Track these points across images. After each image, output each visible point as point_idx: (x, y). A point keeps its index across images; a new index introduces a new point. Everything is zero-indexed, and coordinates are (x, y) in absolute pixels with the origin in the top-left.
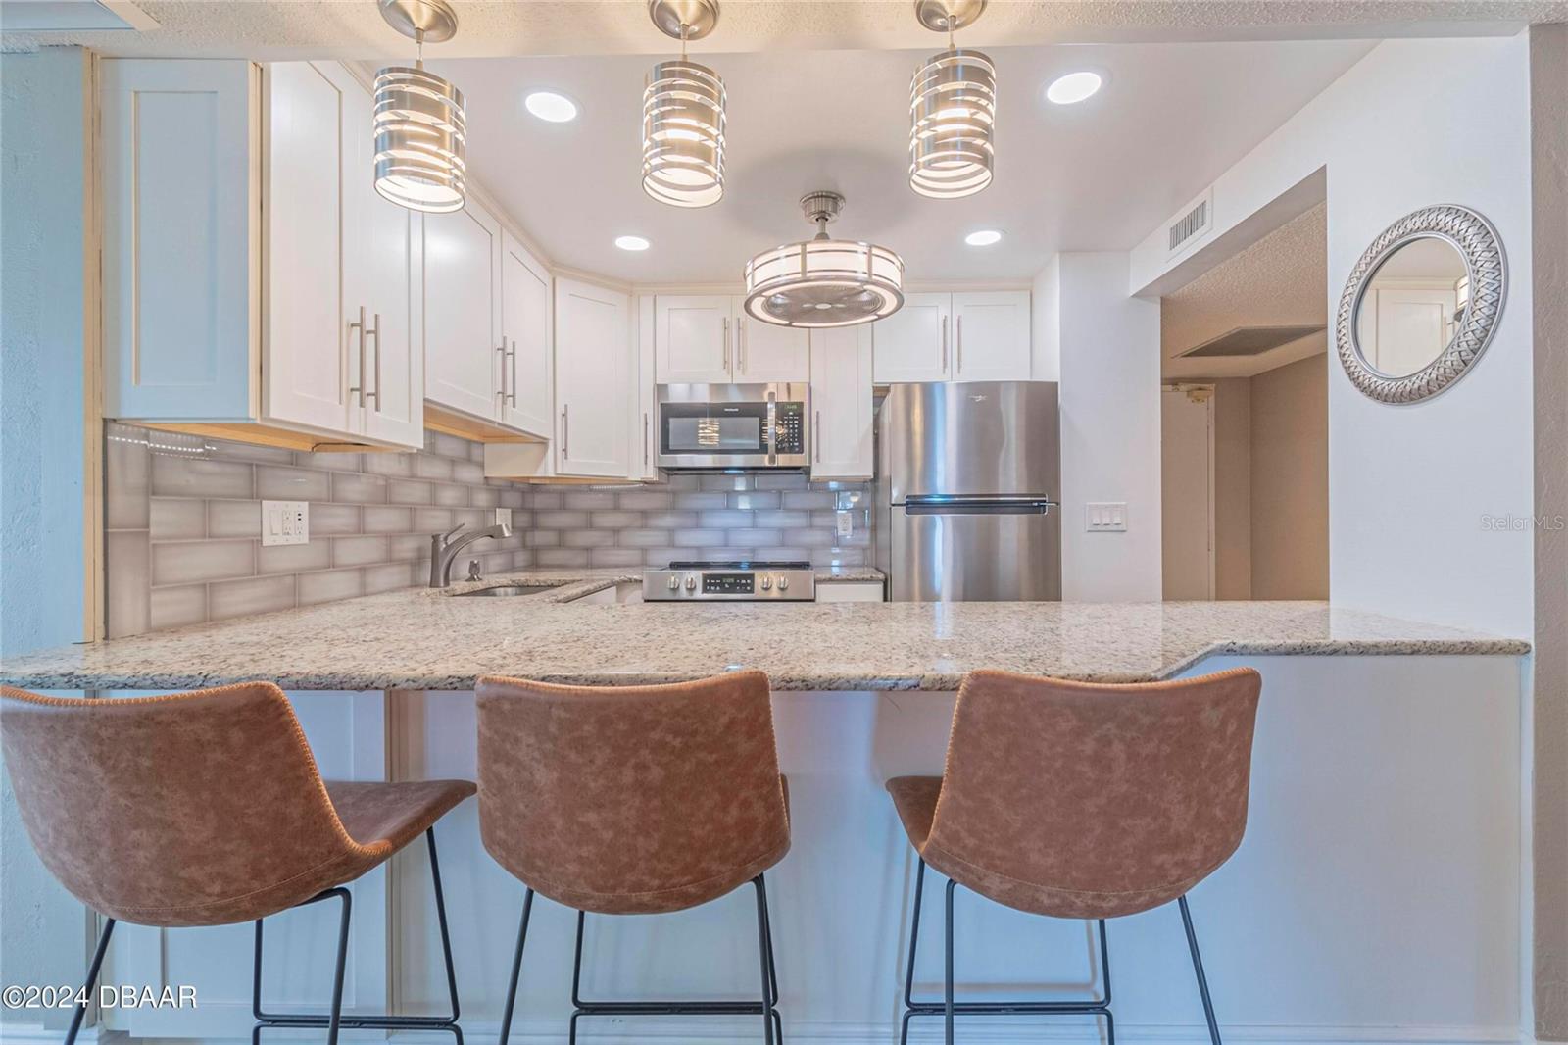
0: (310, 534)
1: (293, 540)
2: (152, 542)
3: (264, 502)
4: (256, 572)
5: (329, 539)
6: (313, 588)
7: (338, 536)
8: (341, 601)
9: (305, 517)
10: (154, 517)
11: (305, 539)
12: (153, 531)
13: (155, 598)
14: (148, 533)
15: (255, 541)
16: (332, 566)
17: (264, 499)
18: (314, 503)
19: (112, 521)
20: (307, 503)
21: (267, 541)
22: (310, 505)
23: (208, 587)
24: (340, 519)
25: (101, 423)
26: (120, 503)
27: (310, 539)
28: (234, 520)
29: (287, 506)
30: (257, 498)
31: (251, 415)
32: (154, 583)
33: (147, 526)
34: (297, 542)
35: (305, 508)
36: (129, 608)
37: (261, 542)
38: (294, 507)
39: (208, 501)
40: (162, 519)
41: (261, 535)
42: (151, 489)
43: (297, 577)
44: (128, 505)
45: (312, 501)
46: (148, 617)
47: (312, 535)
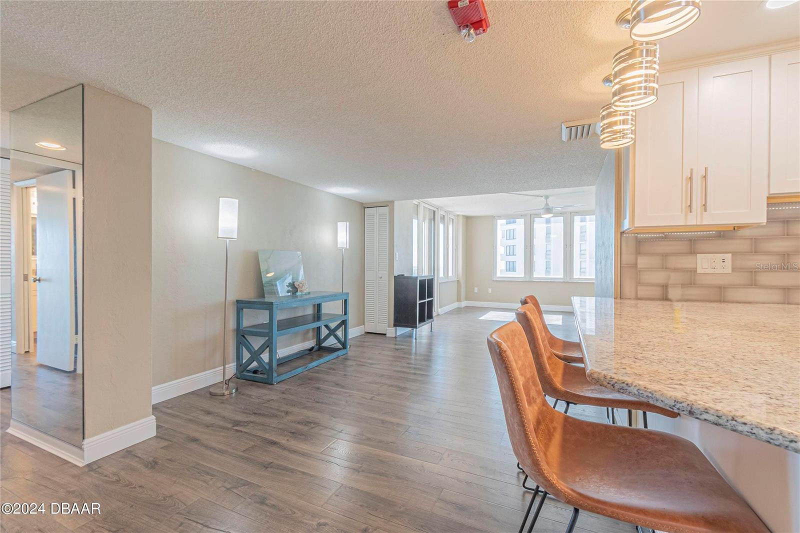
1: (719, 271)
2: (638, 270)
3: (698, 255)
4: (693, 284)
5: (751, 271)
6: (731, 294)
9: (729, 260)
10: (639, 261)
11: (730, 271)
12: (639, 266)
13: (639, 287)
14: (636, 267)
15: (693, 271)
16: (754, 285)
17: (698, 253)
18: (737, 254)
19: (623, 264)
20: (730, 255)
21: (699, 271)
22: (732, 255)
23: (665, 286)
24: (763, 261)
25: (620, 234)
27: (732, 271)
28: (686, 262)
29: (714, 256)
30: (694, 253)
31: (631, 227)
32: (639, 283)
33: (636, 264)
34: (723, 272)
35: (728, 257)
36: (629, 290)
37: (696, 271)
38: (720, 256)
39: (665, 256)
40: (643, 262)
41: (696, 269)
42: (638, 252)
43: (722, 288)
44: (627, 258)
45: (734, 254)
46: (637, 294)
47: (734, 269)
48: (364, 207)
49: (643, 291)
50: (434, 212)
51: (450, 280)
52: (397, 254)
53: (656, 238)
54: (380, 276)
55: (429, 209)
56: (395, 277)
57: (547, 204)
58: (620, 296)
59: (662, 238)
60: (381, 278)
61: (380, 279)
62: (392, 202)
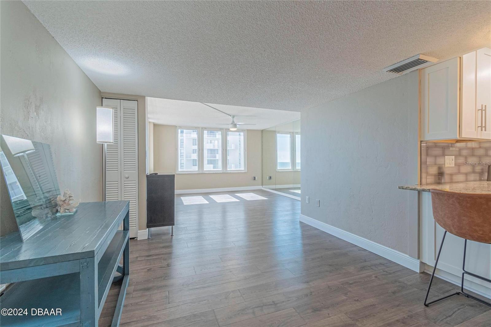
0: (455, 164)
1: (451, 166)
5: (458, 166)
6: (455, 178)
7: (461, 165)
8: (461, 182)
9: (454, 160)
10: (427, 160)
12: (428, 163)
13: (427, 177)
14: (426, 164)
16: (459, 173)
17: (446, 156)
18: (456, 156)
19: (422, 162)
20: (454, 156)
22: (455, 157)
24: (461, 160)
25: (420, 142)
26: (423, 157)
27: (455, 166)
28: (440, 160)
31: (458, 137)
32: (427, 174)
33: (426, 162)
34: (452, 166)
39: (435, 157)
41: (445, 164)
42: (427, 155)
43: (452, 175)
46: (426, 181)
48: (102, 96)
49: (429, 179)
54: (127, 176)
56: (147, 176)
57: (233, 121)
61: (126, 180)
62: (142, 97)
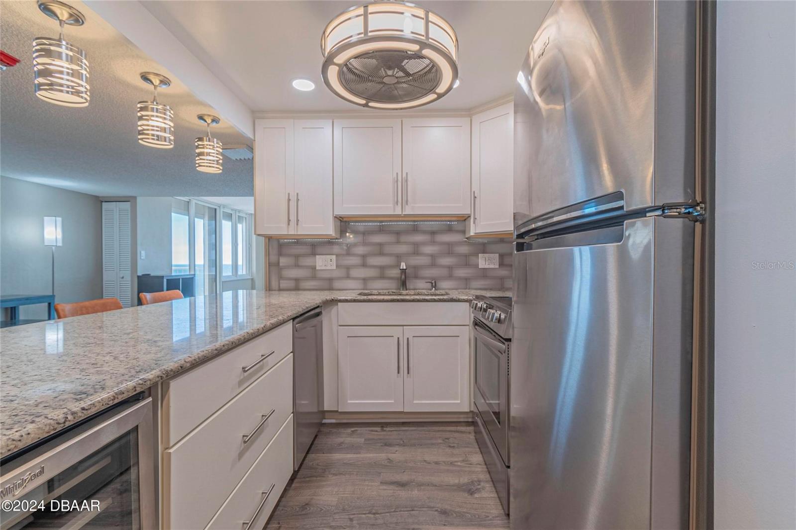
1: (329, 268)
2: (280, 267)
3: (317, 256)
4: (314, 277)
5: (346, 268)
6: (336, 284)
7: (353, 267)
9: (334, 260)
10: (281, 261)
11: (334, 267)
12: (281, 264)
13: (281, 281)
14: (279, 265)
15: (314, 268)
16: (347, 277)
18: (340, 255)
19: (270, 263)
21: (317, 269)
23: (297, 280)
24: (353, 261)
27: (336, 268)
28: (308, 261)
29: (326, 257)
30: (314, 255)
32: (280, 278)
33: (279, 263)
34: (331, 269)
35: (334, 257)
36: (274, 284)
37: (315, 268)
38: (329, 257)
39: (297, 257)
40: (283, 261)
41: (316, 266)
42: (280, 254)
43: (331, 280)
44: (274, 258)
45: (337, 255)
46: (279, 286)
47: (337, 266)
48: (98, 201)
49: (284, 284)
50: (216, 209)
51: (238, 278)
52: (143, 253)
53: (293, 243)
54: (122, 276)
55: (209, 207)
56: (138, 277)
58: (269, 289)
59: (295, 242)
60: (123, 278)
61: (121, 280)
62: (135, 198)
